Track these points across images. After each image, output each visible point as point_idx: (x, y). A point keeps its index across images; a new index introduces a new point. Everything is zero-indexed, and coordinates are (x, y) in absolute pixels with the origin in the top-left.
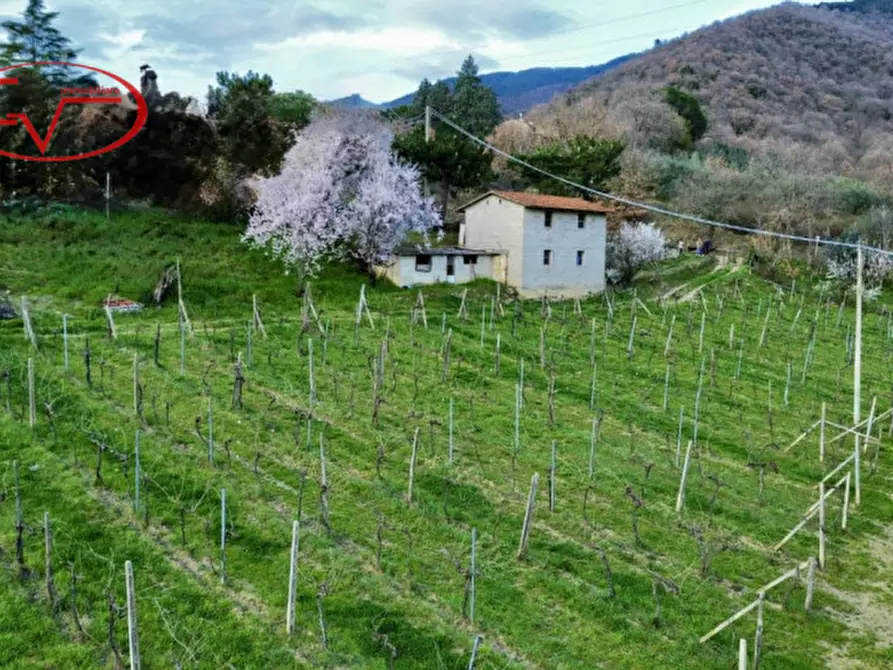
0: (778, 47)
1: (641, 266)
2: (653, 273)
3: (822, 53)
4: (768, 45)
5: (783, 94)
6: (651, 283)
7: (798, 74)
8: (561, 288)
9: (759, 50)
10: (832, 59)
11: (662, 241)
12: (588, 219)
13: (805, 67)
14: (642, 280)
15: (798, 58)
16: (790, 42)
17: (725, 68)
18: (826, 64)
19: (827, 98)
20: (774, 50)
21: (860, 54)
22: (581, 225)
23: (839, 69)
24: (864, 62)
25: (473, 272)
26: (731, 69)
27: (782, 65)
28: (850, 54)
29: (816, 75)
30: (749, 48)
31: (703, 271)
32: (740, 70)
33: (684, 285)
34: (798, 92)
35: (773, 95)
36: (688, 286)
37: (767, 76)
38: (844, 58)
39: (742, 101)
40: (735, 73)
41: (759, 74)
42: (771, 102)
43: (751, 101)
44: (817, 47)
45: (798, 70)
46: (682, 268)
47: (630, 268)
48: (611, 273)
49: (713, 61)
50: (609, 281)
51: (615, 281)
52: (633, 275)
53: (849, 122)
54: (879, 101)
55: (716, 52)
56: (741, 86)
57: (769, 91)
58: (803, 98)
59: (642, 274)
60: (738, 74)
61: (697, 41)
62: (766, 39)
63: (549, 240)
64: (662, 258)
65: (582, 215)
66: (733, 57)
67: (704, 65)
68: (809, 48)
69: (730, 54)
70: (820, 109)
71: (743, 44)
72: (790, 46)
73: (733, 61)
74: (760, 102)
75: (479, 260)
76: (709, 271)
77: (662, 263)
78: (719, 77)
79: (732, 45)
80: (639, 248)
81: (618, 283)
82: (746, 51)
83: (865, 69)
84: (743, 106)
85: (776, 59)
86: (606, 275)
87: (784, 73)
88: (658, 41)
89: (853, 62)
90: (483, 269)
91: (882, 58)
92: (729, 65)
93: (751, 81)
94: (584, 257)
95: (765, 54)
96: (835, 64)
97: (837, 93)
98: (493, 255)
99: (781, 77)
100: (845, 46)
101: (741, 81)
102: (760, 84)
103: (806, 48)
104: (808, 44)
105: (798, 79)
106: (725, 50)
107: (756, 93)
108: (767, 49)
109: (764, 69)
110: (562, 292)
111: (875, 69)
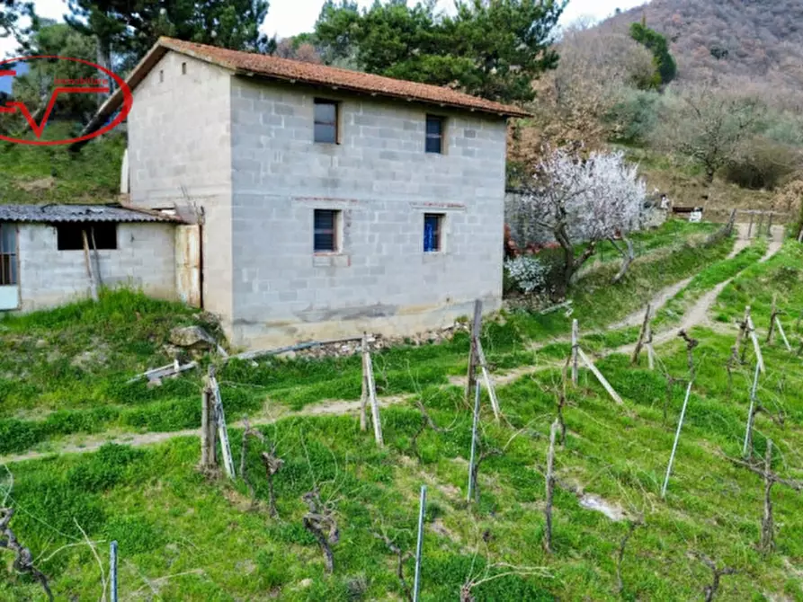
0: (737, 13)
1: (595, 244)
2: (620, 261)
3: (780, 20)
4: (727, 11)
5: (746, 55)
6: (617, 284)
7: (758, 37)
8: (377, 312)
9: (719, 15)
10: (791, 25)
11: (641, 192)
12: (455, 131)
13: (764, 32)
14: (595, 276)
15: (756, 22)
16: (748, 8)
17: (685, 30)
18: (784, 30)
20: (734, 16)
22: (434, 146)
25: (96, 273)
26: (692, 32)
27: (742, 30)
29: (776, 39)
30: (709, 14)
31: (715, 252)
32: (701, 33)
33: (684, 283)
35: (735, 56)
36: (691, 286)
37: (728, 39)
39: (704, 61)
40: (696, 35)
41: (721, 37)
42: (733, 62)
43: (713, 61)
45: (758, 34)
46: (677, 247)
47: (568, 254)
48: (517, 267)
49: (674, 25)
50: (511, 288)
51: (529, 287)
52: (575, 269)
55: (677, 17)
56: (703, 48)
57: (730, 52)
58: (765, 60)
59: (595, 264)
60: (700, 37)
61: (658, 7)
62: (725, 5)
63: (332, 182)
64: (636, 228)
65: (438, 117)
66: (693, 21)
67: (665, 29)
68: (768, 15)
69: (690, 18)
71: (703, 10)
72: (749, 12)
73: (694, 25)
74: (722, 62)
75: (122, 235)
76: (725, 252)
77: (639, 236)
78: (680, 39)
79: (692, 10)
80: (590, 206)
81: (537, 290)
82: (705, 16)
84: (705, 65)
85: (735, 24)
86: (506, 271)
87: (745, 37)
88: (618, 10)
92: (689, 28)
93: (713, 42)
94: (445, 229)
95: (725, 19)
96: (794, 30)
98: (174, 224)
99: (742, 39)
101: (702, 43)
102: (721, 45)
103: (764, 14)
104: (766, 11)
105: (759, 42)
106: (685, 15)
107: (716, 54)
108: (727, 15)
109: (725, 32)
110: (378, 324)
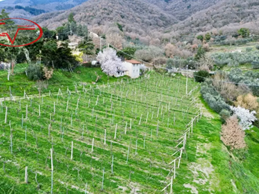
0: (124, 3)
3: (134, 6)
5: (128, 17)
7: (130, 11)
9: (120, 4)
10: (137, 7)
13: (131, 9)
15: (129, 6)
17: (114, 9)
18: (135, 9)
19: (138, 19)
21: (143, 6)
23: (138, 10)
24: (144, 9)
27: (126, 9)
28: (140, 7)
29: (134, 12)
34: (131, 17)
35: (126, 18)
38: (139, 7)
39: (120, 19)
41: (122, 11)
43: (122, 19)
44: (133, 3)
53: (143, 26)
54: (148, 20)
55: (110, 4)
56: (119, 15)
57: (125, 16)
58: (132, 19)
60: (117, 11)
63: (134, 69)
67: (108, 8)
69: (114, 4)
70: (137, 22)
73: (115, 7)
74: (124, 20)
75: (124, 72)
78: (113, 12)
82: (117, 4)
83: (144, 11)
84: (121, 21)
85: (124, 7)
87: (127, 11)
89: (141, 9)
90: (125, 74)
91: (148, 8)
93: (120, 13)
95: (122, 5)
96: (137, 9)
97: (139, 18)
100: (139, 4)
101: (118, 13)
102: (123, 14)
103: (130, 4)
105: (130, 13)
106: (112, 3)
107: (123, 17)
108: (122, 3)
111: (146, 11)
